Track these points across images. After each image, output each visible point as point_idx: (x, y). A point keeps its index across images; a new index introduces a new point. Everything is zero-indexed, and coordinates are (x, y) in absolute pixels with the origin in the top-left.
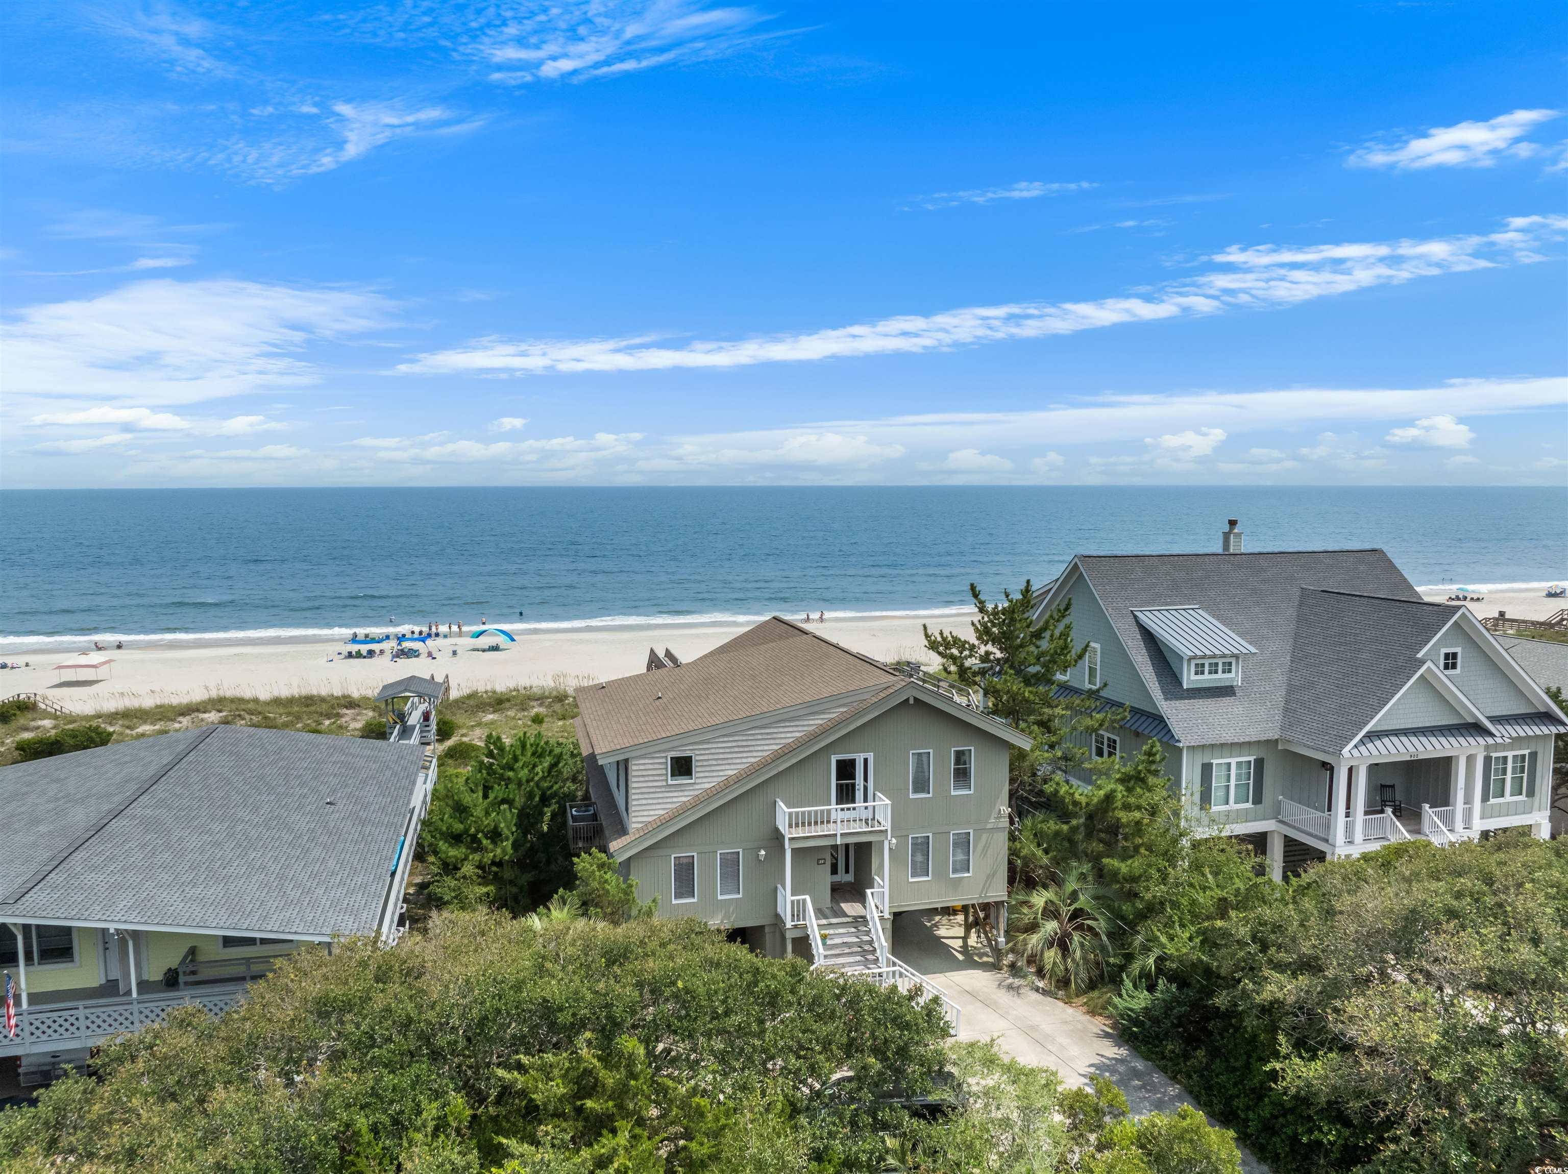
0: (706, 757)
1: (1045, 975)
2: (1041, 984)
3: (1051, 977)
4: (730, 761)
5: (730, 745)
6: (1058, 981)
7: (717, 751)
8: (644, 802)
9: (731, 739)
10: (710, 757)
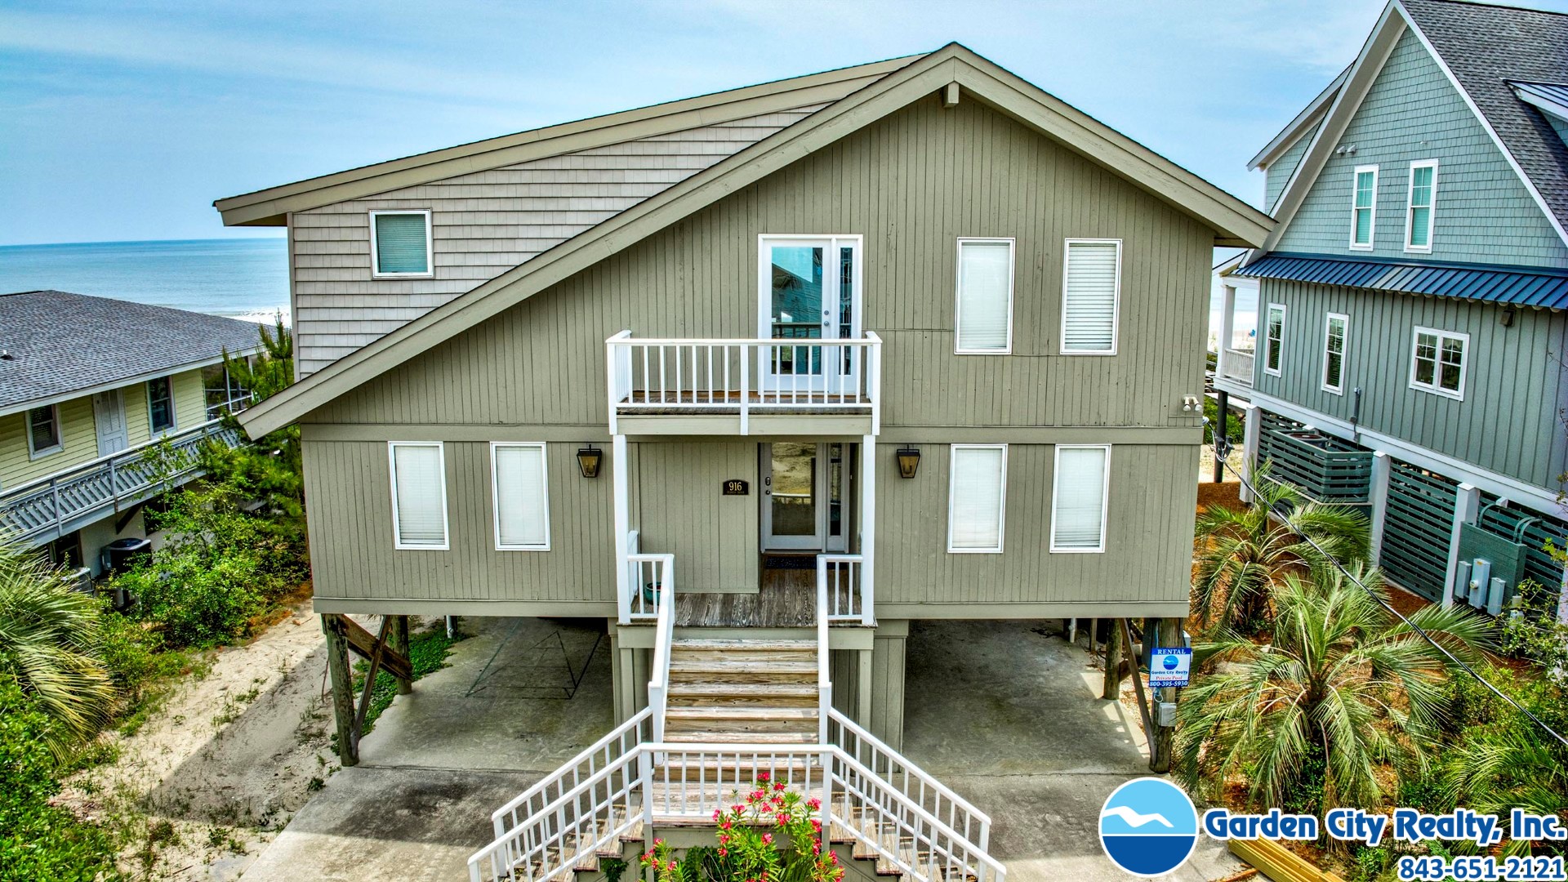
0: (457, 219)
4: (512, 233)
5: (512, 192)
8: (324, 316)
9: (516, 178)
10: (467, 219)
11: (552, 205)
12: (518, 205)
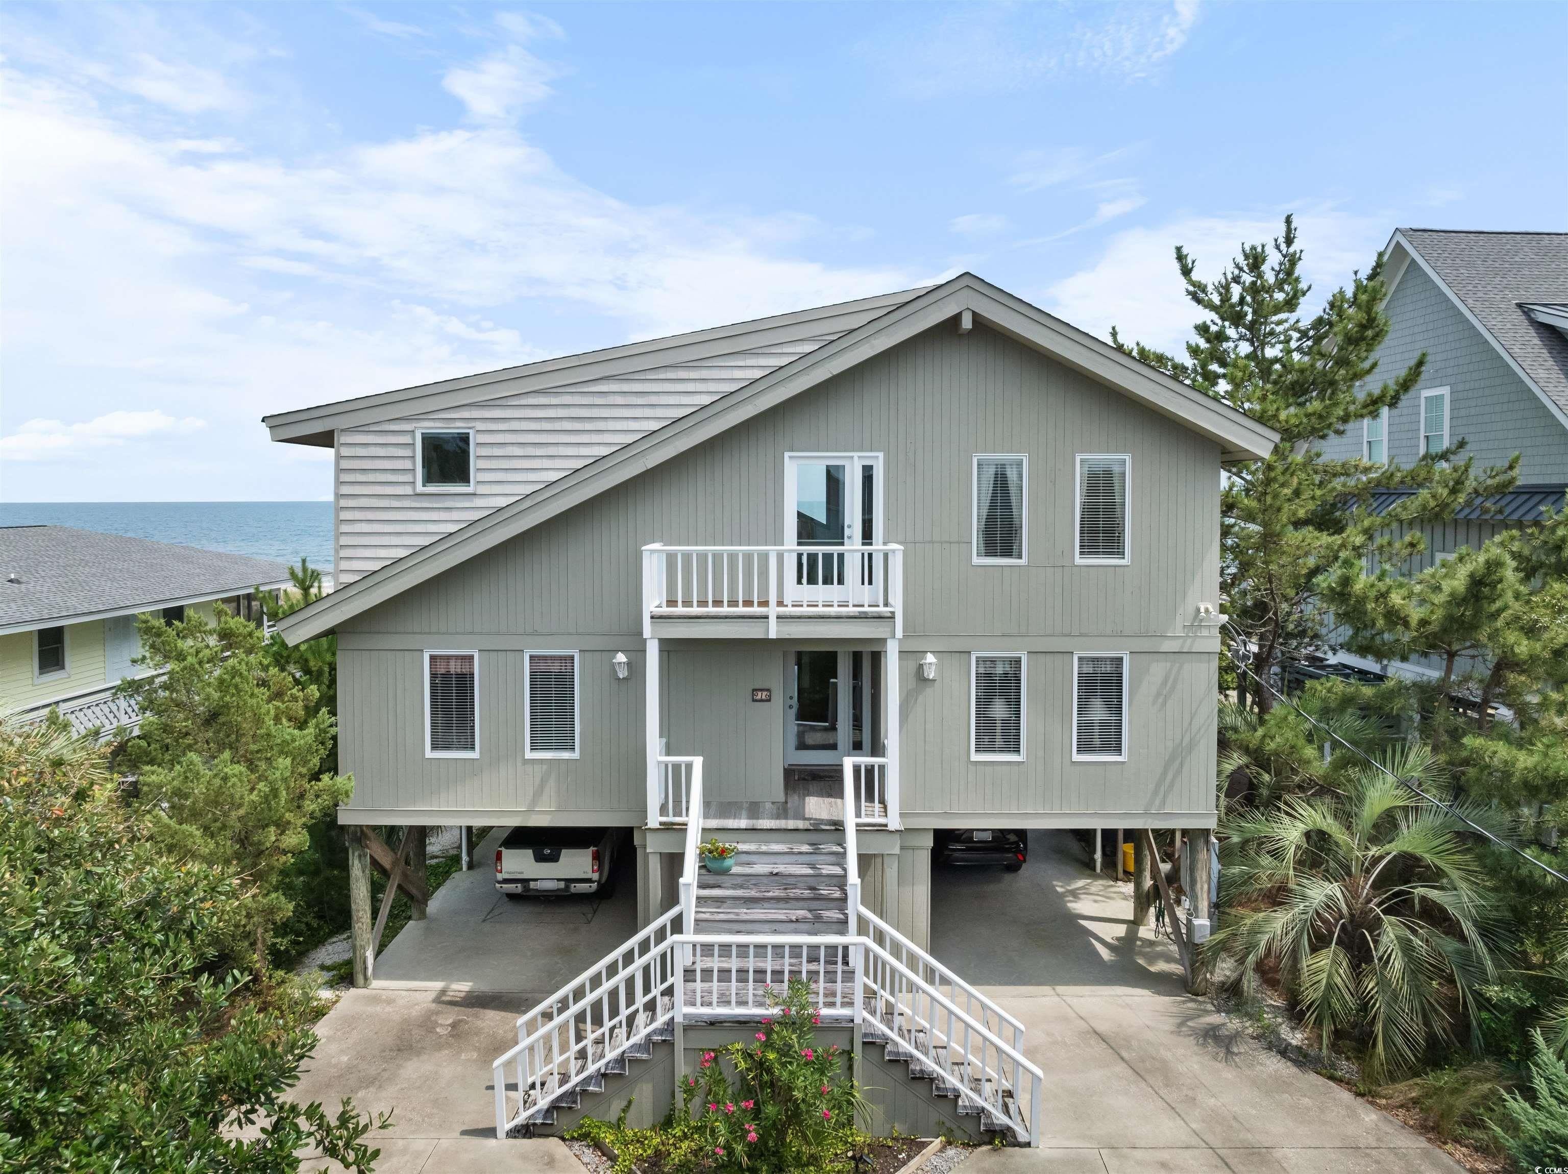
0: (499, 438)
1: (1302, 1013)
2: (1296, 1038)
3: (1319, 1022)
4: (551, 451)
5: (551, 413)
6: (1338, 1034)
7: (524, 425)
8: (365, 528)
9: (554, 401)
10: (509, 438)
11: (588, 426)
12: (558, 426)
